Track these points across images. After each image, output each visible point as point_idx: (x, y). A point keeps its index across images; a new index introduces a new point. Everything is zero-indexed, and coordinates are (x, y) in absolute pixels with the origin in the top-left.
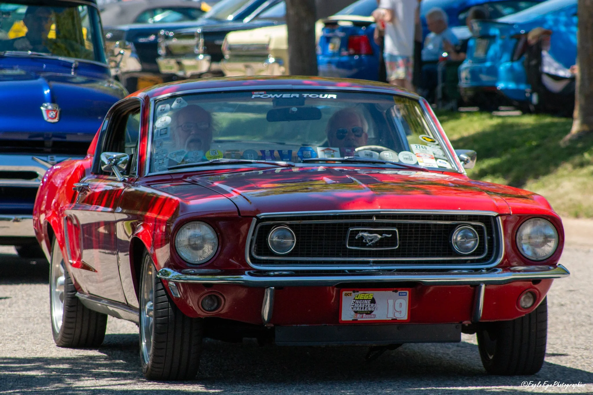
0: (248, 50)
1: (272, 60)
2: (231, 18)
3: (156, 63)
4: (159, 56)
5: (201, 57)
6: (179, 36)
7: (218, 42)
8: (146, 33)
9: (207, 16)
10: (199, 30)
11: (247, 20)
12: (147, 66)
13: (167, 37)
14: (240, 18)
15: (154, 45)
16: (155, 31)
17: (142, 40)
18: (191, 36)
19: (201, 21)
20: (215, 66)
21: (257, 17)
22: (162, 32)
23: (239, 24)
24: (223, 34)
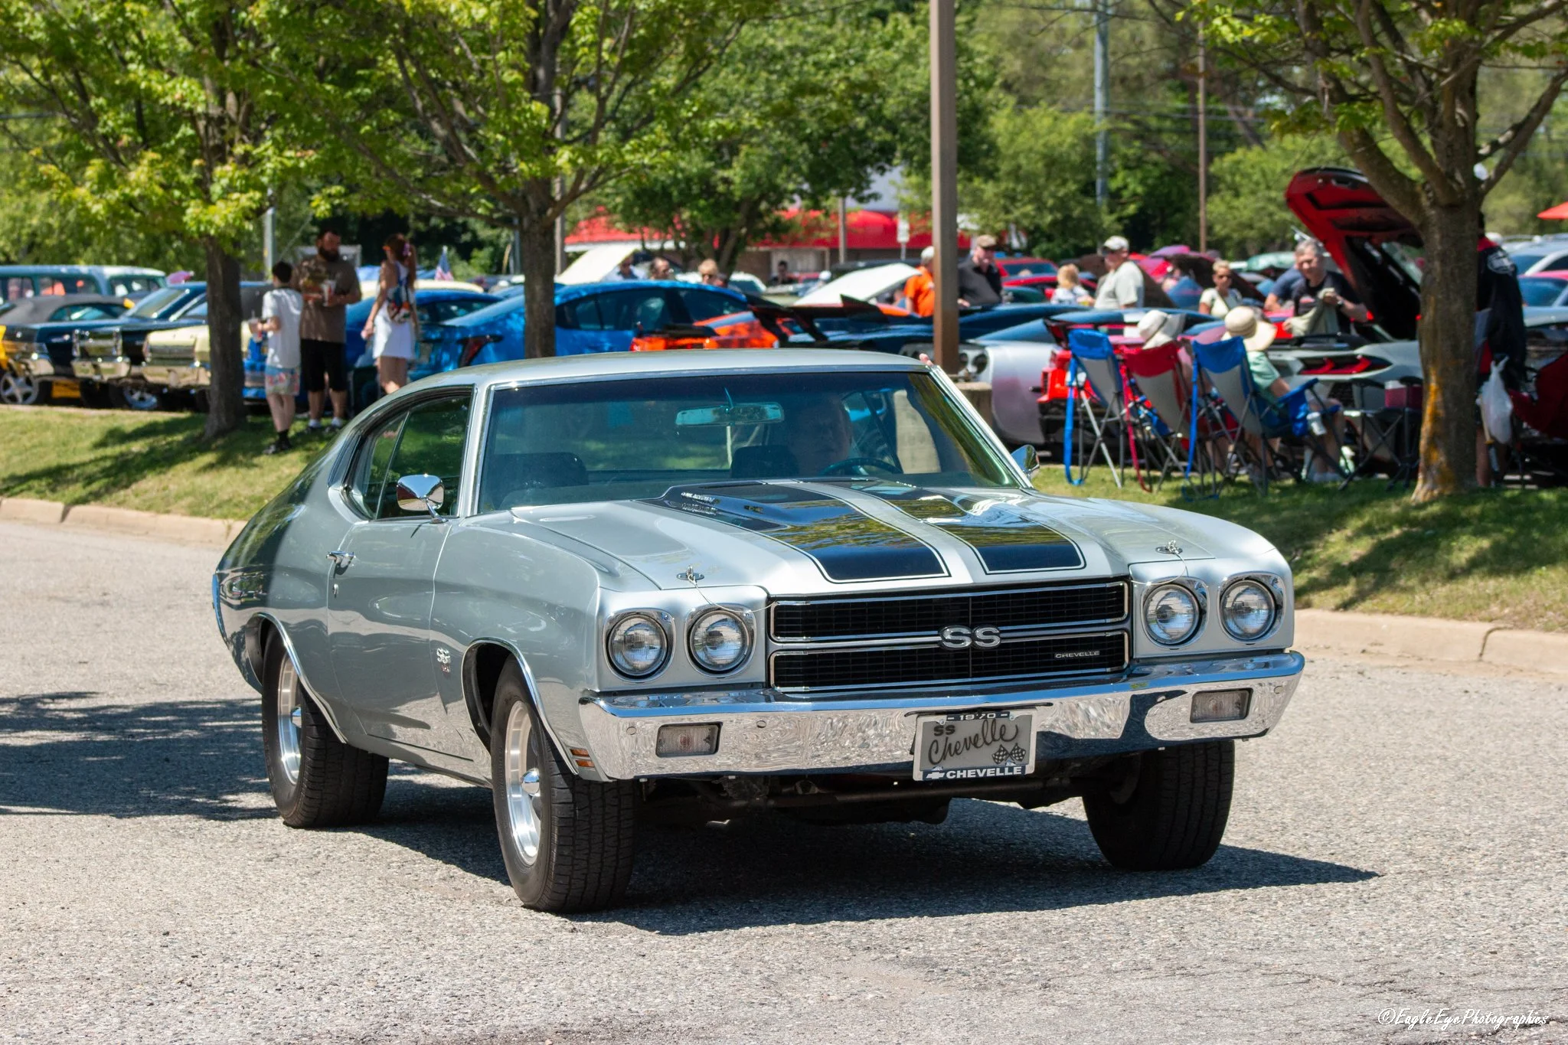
0: (171, 352)
1: (197, 364)
2: (155, 315)
3: (70, 366)
4: (73, 358)
5: (120, 359)
6: (96, 336)
7: (138, 343)
8: (60, 332)
9: (130, 313)
10: (117, 329)
11: (173, 318)
12: (61, 369)
13: (82, 337)
14: (165, 316)
15: (69, 346)
16: (69, 331)
17: (55, 340)
18: (109, 336)
19: (123, 319)
20: (135, 370)
21: (184, 315)
22: (77, 331)
23: (163, 323)
24: (143, 334)
